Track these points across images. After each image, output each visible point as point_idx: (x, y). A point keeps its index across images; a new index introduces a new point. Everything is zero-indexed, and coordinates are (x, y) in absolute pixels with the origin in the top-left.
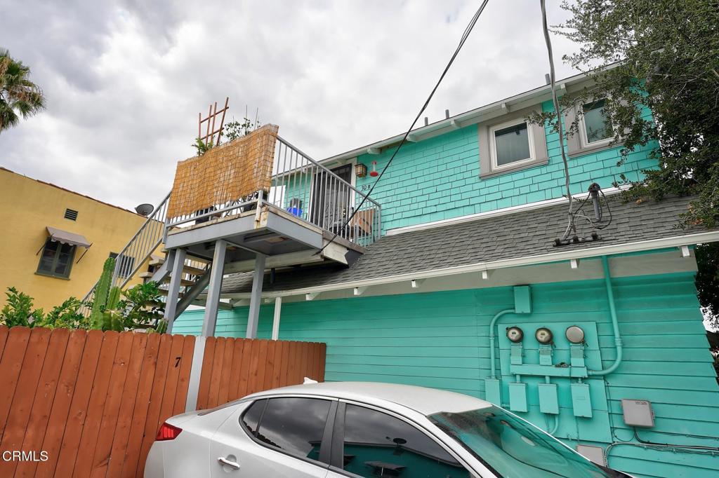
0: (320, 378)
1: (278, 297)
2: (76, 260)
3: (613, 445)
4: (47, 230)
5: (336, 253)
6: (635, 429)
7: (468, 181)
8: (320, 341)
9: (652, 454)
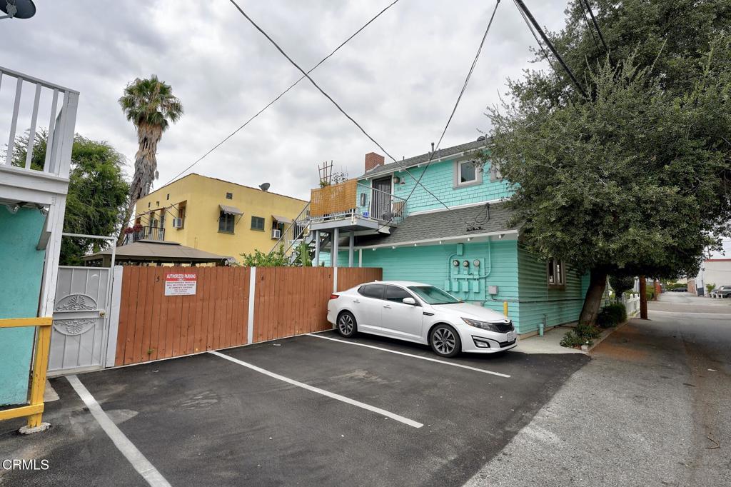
0: (381, 280)
1: (360, 248)
2: (235, 222)
3: (485, 301)
4: (219, 206)
5: (385, 230)
6: (492, 295)
7: (448, 189)
8: (380, 267)
9: (497, 303)
